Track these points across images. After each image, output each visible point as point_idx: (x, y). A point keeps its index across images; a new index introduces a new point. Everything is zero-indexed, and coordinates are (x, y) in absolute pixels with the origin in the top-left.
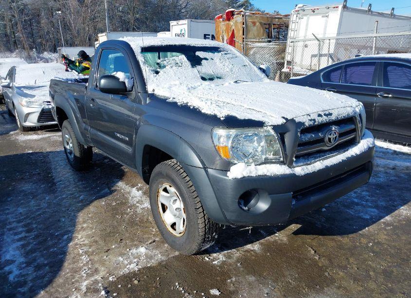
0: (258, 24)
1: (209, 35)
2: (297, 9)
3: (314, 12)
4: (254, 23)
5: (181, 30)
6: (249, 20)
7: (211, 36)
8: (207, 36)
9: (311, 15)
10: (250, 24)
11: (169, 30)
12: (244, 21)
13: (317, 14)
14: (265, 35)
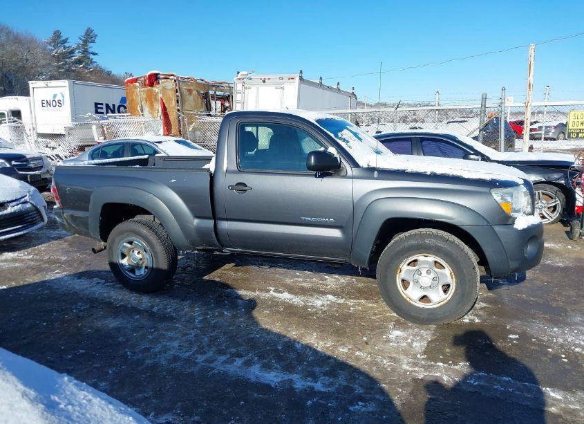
0: (194, 92)
1: (102, 104)
2: (239, 76)
3: (264, 82)
4: (190, 91)
5: (55, 96)
6: (184, 87)
7: (104, 104)
8: (99, 106)
9: (261, 85)
10: (185, 92)
11: (27, 94)
12: (177, 88)
13: (269, 85)
14: (204, 106)
